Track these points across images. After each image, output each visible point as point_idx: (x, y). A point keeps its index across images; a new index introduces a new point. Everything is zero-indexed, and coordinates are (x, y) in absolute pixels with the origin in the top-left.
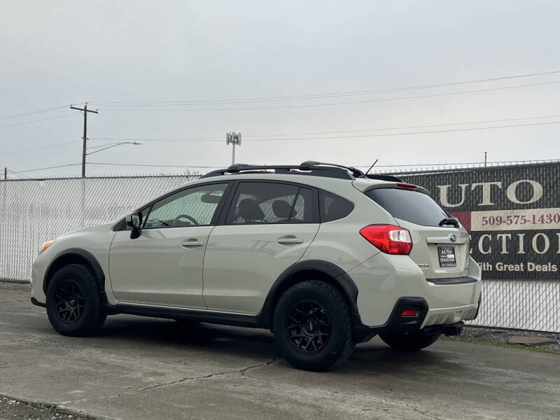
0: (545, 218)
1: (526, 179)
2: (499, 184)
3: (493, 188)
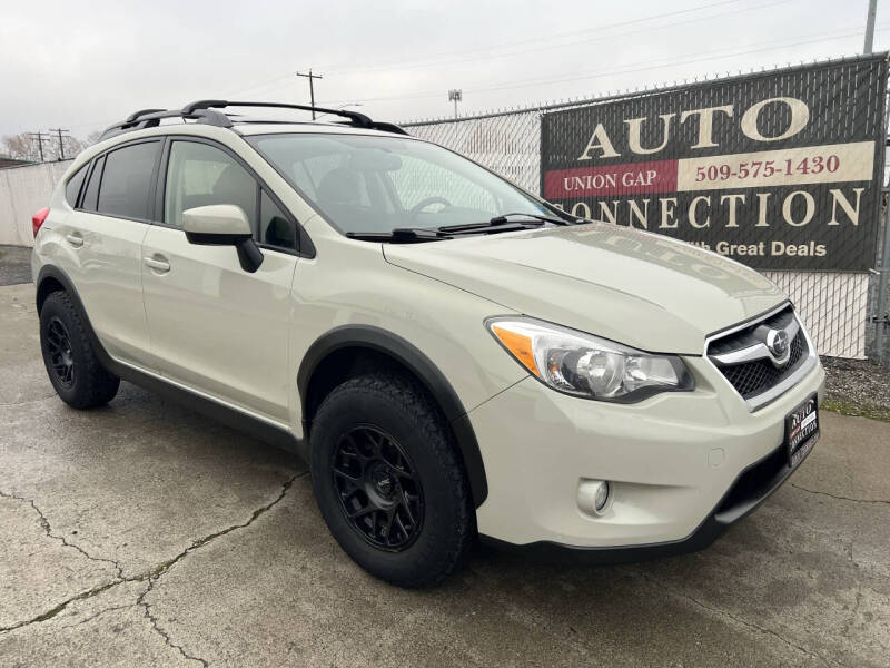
0: (810, 164)
1: (779, 96)
2: (729, 109)
3: (717, 117)
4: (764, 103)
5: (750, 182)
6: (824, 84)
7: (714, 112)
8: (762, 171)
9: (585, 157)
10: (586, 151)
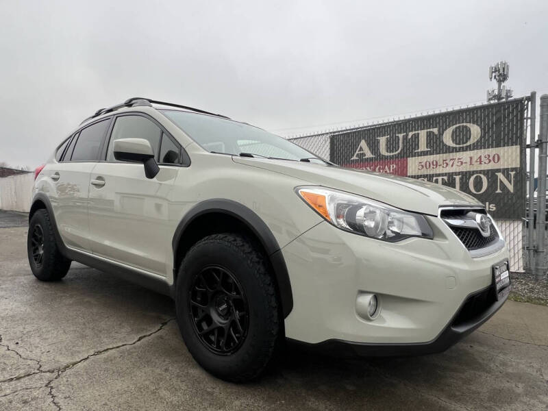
0: (483, 159)
1: (463, 123)
2: (435, 130)
3: (429, 135)
4: (454, 127)
5: (449, 170)
6: (488, 116)
7: (427, 132)
8: (456, 163)
9: (355, 158)
10: (355, 154)
